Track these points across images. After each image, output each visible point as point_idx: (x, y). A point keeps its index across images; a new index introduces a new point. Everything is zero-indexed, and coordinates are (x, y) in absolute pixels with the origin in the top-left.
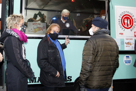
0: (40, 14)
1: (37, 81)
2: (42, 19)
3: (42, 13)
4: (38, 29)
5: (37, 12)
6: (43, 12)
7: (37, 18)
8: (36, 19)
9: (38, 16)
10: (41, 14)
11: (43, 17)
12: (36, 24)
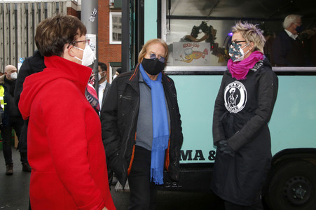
0: (204, 27)
1: (193, 157)
2: (208, 37)
3: (208, 25)
4: (195, 55)
5: (198, 23)
6: (209, 23)
7: (199, 35)
8: (197, 36)
9: (200, 31)
10: (207, 27)
11: (210, 32)
12: (191, 45)
